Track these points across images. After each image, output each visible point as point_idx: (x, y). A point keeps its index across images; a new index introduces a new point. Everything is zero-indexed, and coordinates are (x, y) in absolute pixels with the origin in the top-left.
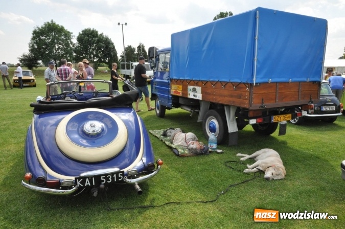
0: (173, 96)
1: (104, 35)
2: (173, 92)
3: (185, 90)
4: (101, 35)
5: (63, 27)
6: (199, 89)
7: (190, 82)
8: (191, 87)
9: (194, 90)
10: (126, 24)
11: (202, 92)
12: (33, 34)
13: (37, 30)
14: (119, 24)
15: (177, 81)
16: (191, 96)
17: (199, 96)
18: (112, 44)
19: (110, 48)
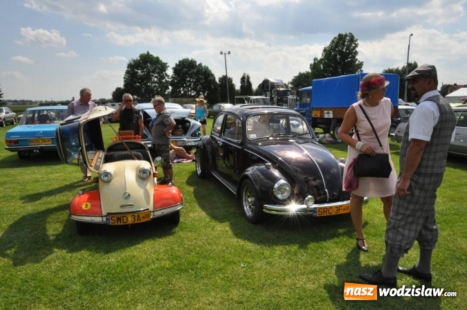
0: (313, 118)
1: (203, 65)
2: (313, 115)
3: (322, 113)
4: (200, 65)
5: (158, 58)
6: (331, 112)
7: (326, 109)
8: (326, 112)
9: (328, 113)
10: (229, 53)
11: (333, 114)
12: (128, 67)
13: (133, 63)
14: (221, 53)
15: (317, 109)
16: (326, 116)
17: (331, 116)
18: (213, 75)
19: (210, 80)
